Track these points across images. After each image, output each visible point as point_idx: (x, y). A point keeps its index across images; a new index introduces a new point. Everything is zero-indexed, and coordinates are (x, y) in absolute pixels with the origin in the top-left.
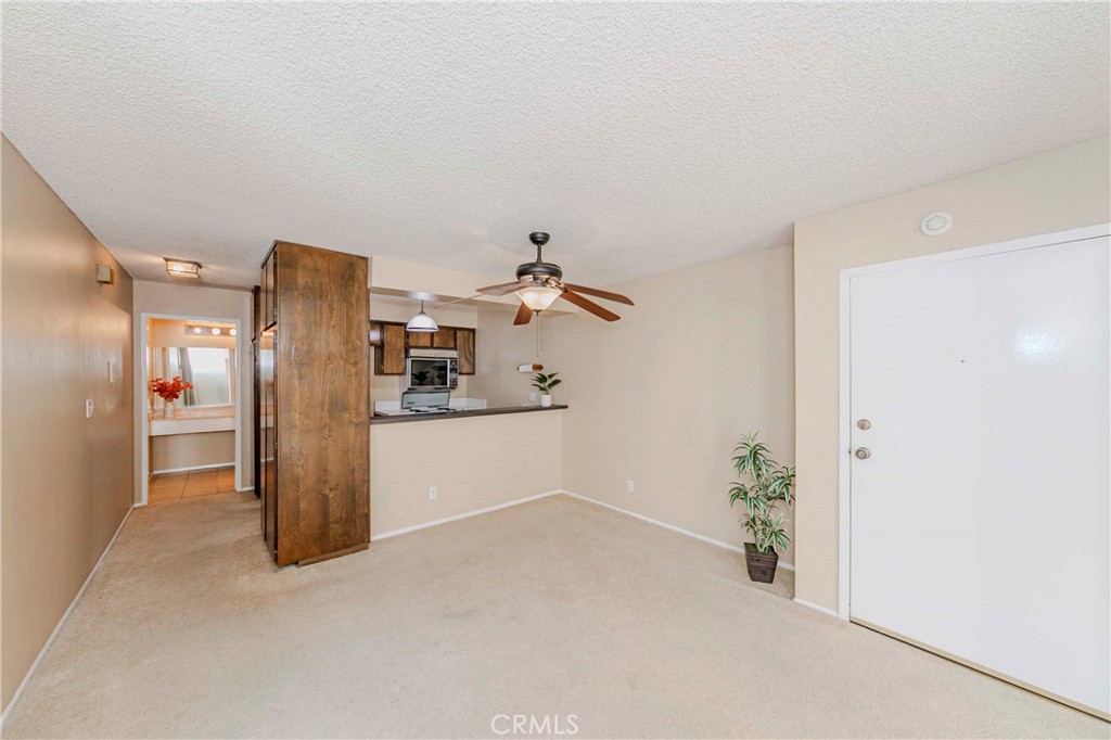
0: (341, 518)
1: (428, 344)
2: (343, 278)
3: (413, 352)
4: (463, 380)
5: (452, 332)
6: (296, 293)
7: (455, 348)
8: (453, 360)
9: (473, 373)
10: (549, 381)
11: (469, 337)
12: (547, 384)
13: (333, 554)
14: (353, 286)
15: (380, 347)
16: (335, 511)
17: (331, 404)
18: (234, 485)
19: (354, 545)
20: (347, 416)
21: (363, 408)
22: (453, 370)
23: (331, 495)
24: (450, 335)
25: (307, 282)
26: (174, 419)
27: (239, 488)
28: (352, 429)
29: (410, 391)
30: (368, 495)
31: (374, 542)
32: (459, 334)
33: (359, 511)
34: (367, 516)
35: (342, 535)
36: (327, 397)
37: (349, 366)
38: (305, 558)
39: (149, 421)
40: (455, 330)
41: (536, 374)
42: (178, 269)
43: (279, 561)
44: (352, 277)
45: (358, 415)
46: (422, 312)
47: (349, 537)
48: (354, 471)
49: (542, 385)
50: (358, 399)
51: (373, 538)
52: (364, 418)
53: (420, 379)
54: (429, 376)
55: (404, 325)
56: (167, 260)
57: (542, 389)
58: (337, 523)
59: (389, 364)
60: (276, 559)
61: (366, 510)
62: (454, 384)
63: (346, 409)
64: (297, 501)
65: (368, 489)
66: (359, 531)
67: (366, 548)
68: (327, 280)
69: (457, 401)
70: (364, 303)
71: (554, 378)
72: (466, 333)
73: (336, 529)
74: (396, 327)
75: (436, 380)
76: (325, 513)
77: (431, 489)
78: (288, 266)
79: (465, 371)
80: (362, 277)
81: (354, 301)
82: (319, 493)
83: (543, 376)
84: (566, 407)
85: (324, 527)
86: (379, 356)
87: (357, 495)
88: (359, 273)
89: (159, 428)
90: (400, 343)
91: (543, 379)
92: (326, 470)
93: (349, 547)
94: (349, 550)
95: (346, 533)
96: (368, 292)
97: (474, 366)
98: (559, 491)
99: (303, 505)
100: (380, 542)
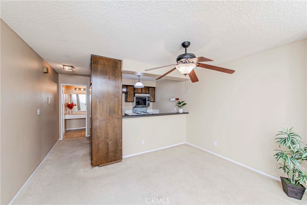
0: (113, 151)
1: (141, 92)
2: (113, 67)
3: (136, 95)
4: (151, 104)
5: (148, 88)
6: (98, 73)
7: (149, 93)
8: (148, 97)
9: (154, 101)
10: (182, 104)
11: (153, 90)
12: (181, 105)
13: (110, 163)
14: (117, 70)
15: (126, 93)
16: (111, 148)
17: (109, 111)
18: (85, 135)
19: (117, 160)
20: (115, 115)
21: (120, 113)
22: (148, 100)
23: (110, 143)
24: (147, 89)
25: (101, 69)
26: (72, 114)
27: (87, 136)
28: (116, 120)
29: (135, 107)
30: (122, 143)
31: (124, 158)
32: (150, 89)
33: (119, 148)
34: (121, 150)
35: (113, 156)
36: (108, 109)
37: (115, 98)
38: (101, 164)
39: (65, 115)
40: (149, 87)
41: (177, 101)
42: (67, 69)
43: (93, 165)
44: (116, 67)
45: (118, 115)
46: (139, 81)
47: (115, 157)
48: (117, 134)
49: (179, 105)
50: (118, 110)
51: (123, 157)
52: (120, 116)
53: (138, 103)
54: (141, 102)
55: (134, 86)
56: (64, 66)
57: (179, 106)
58: (111, 152)
59: (129, 98)
60: (92, 164)
61: (121, 148)
62: (149, 105)
63: (114, 112)
64: (99, 144)
65: (122, 141)
66: (119, 155)
67: (121, 161)
68: (108, 68)
69: (150, 110)
70: (120, 76)
71: (183, 103)
72: (152, 88)
73: (111, 154)
74: (131, 87)
75: (143, 103)
76: (108, 149)
77: (142, 141)
78: (95, 63)
79: (152, 101)
80: (119, 67)
81: (117, 75)
82: (106, 142)
83: (179, 102)
84: (188, 113)
85: (107, 153)
86: (126, 96)
87: (118, 143)
88: (119, 66)
89: (68, 117)
90: (132, 92)
91: (180, 103)
92: (108, 134)
93: (116, 161)
94: (115, 162)
95: (114, 156)
96: (121, 73)
97: (155, 99)
98: (185, 143)
99: (100, 146)
100: (126, 158)
